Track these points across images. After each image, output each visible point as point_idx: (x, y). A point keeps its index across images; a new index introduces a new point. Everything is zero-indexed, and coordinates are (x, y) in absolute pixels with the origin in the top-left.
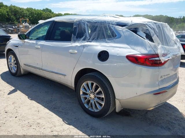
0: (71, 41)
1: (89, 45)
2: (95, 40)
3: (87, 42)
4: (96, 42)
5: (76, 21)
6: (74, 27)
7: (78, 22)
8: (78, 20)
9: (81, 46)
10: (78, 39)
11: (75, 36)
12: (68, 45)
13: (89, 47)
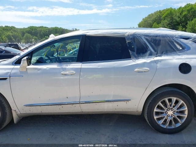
0: (131, 58)
1: (161, 60)
2: (165, 53)
3: (156, 57)
4: (168, 56)
5: (128, 35)
6: (127, 41)
7: (131, 36)
8: (130, 34)
9: (151, 62)
10: (141, 55)
11: (134, 51)
12: (130, 63)
13: (162, 62)
